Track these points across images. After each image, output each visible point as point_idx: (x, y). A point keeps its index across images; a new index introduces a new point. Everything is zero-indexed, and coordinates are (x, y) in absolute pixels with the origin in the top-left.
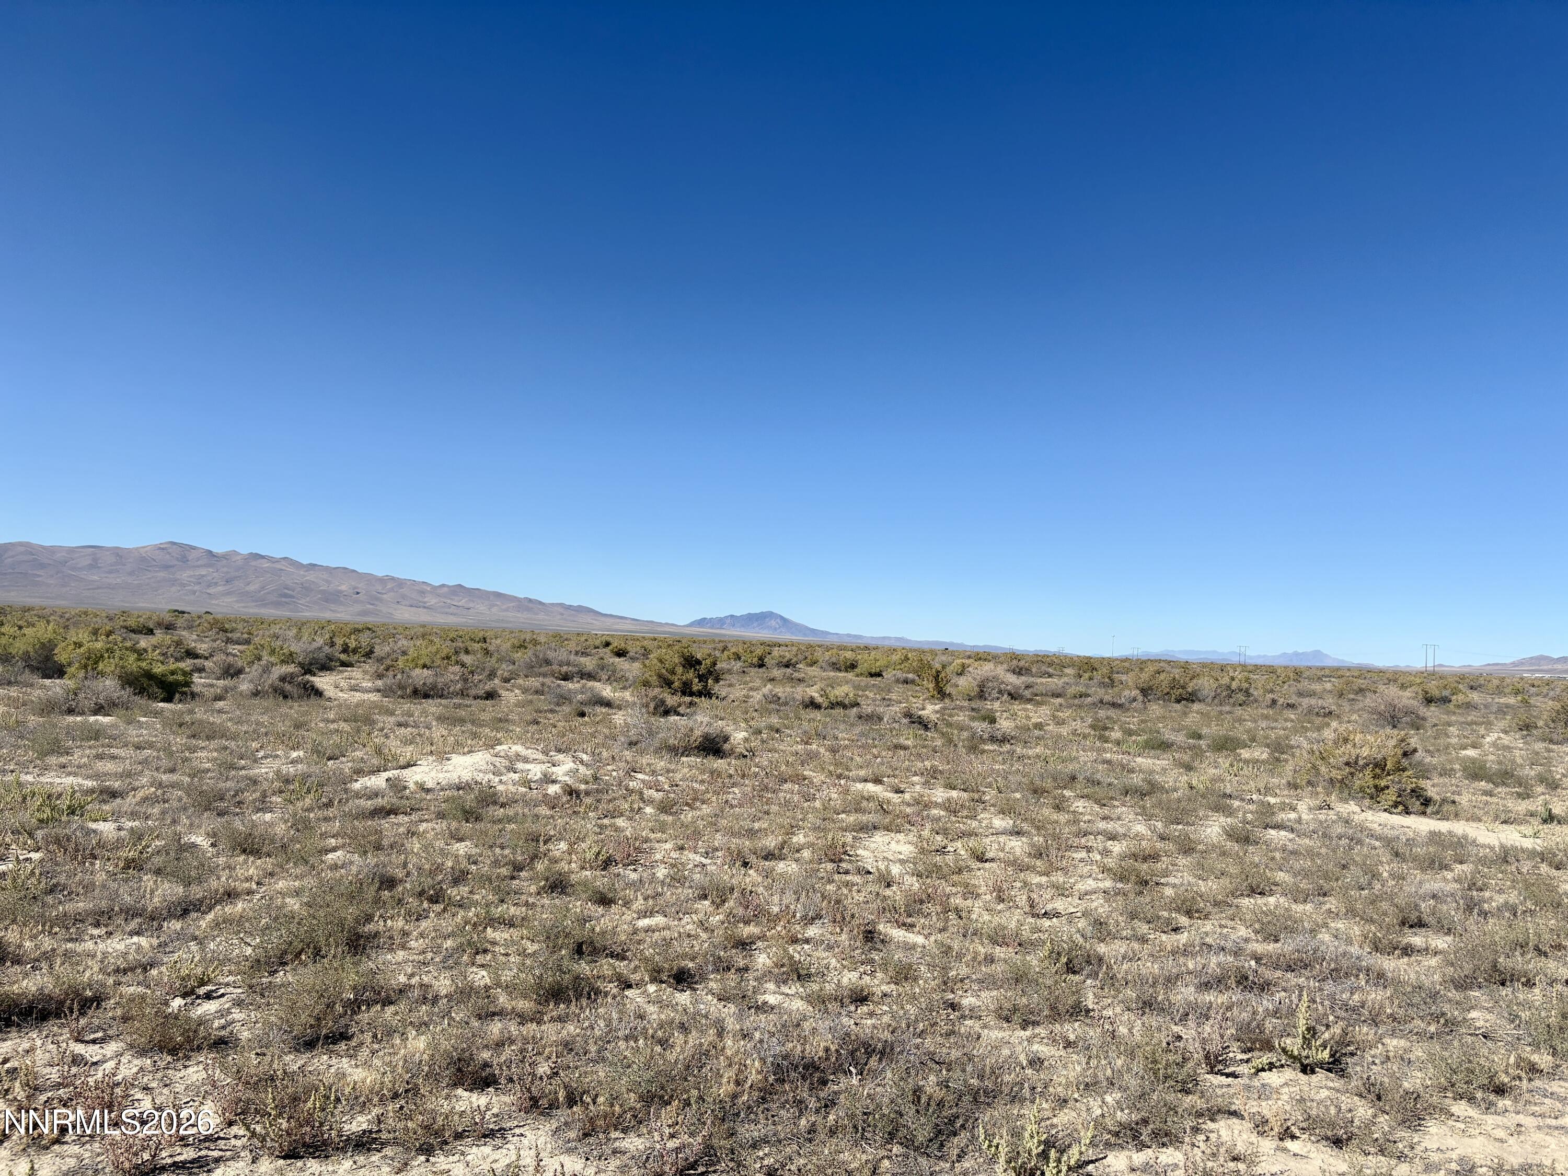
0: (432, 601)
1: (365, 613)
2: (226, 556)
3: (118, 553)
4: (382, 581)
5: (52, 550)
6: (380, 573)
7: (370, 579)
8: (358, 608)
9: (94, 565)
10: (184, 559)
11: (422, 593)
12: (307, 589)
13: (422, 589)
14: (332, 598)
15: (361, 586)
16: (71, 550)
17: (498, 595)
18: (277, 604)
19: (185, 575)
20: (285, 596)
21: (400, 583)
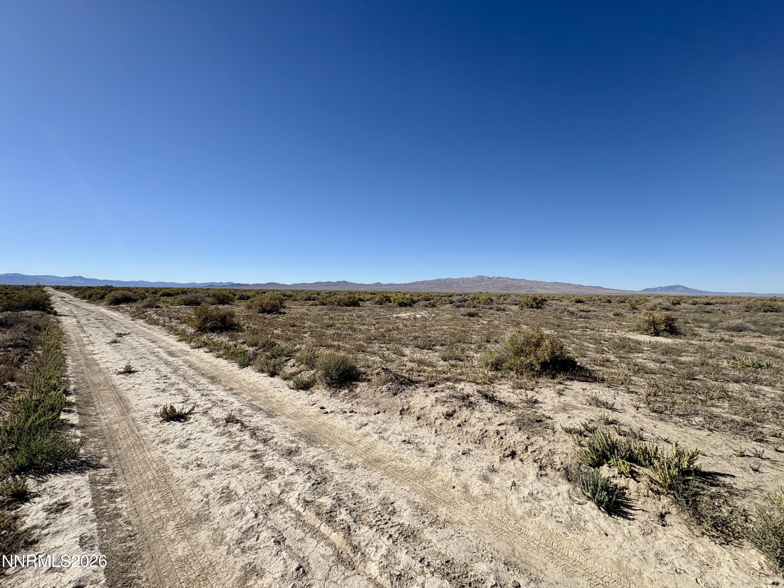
0: (548, 287)
1: (529, 291)
2: (492, 278)
3: (468, 279)
4: (533, 282)
5: (455, 279)
6: (532, 280)
7: (530, 282)
8: (527, 290)
9: (463, 282)
10: (483, 280)
11: (545, 285)
12: (513, 285)
13: (545, 284)
14: (520, 287)
15: (528, 284)
16: (458, 279)
17: (569, 284)
18: (505, 290)
19: (482, 284)
20: (507, 288)
21: (538, 282)
